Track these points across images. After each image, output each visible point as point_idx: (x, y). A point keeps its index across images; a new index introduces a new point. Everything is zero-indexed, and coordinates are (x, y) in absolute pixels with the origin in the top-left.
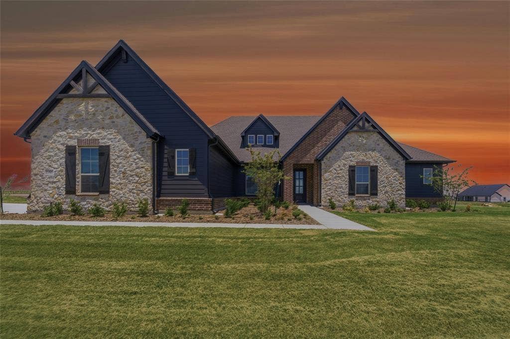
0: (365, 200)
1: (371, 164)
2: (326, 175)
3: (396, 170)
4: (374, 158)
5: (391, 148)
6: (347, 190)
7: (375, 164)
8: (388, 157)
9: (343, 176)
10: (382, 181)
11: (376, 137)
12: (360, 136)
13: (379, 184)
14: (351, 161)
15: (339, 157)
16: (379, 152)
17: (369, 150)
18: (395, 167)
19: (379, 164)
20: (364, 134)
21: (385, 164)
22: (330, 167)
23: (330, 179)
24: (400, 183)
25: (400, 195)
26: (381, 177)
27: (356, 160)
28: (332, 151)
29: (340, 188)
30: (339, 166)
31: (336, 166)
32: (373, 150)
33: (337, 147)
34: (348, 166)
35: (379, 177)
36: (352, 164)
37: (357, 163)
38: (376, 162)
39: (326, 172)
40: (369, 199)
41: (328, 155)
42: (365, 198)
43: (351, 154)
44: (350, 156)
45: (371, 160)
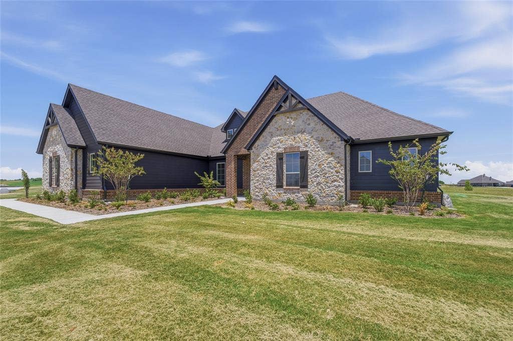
0: (294, 193)
1: (301, 150)
2: (254, 166)
3: (332, 154)
4: (304, 142)
5: (325, 126)
6: (274, 182)
7: (305, 149)
8: (320, 139)
9: (271, 165)
10: (314, 170)
11: (306, 115)
12: (288, 118)
13: (309, 173)
14: (279, 147)
15: (267, 145)
16: (310, 133)
17: (298, 133)
18: (330, 151)
19: (309, 148)
20: (292, 114)
21: (317, 148)
22: (258, 156)
23: (258, 170)
24: (337, 172)
25: (337, 187)
26: (311, 165)
27: (284, 147)
28: (260, 138)
29: (268, 179)
30: (267, 154)
31: (263, 155)
32: (302, 132)
33: (264, 134)
34: (275, 153)
35: (310, 164)
36: (280, 150)
37: (285, 149)
38: (307, 146)
39: (254, 162)
40: (299, 193)
41: (256, 144)
42: (294, 191)
43: (279, 140)
44: (278, 142)
45: (301, 144)
